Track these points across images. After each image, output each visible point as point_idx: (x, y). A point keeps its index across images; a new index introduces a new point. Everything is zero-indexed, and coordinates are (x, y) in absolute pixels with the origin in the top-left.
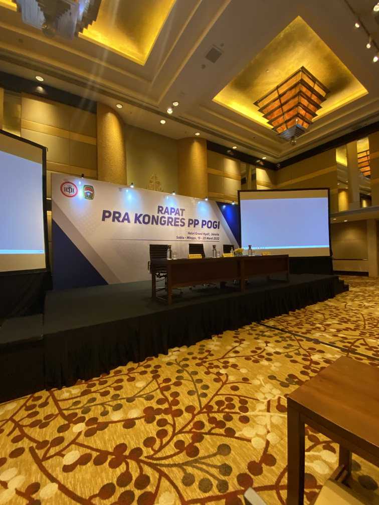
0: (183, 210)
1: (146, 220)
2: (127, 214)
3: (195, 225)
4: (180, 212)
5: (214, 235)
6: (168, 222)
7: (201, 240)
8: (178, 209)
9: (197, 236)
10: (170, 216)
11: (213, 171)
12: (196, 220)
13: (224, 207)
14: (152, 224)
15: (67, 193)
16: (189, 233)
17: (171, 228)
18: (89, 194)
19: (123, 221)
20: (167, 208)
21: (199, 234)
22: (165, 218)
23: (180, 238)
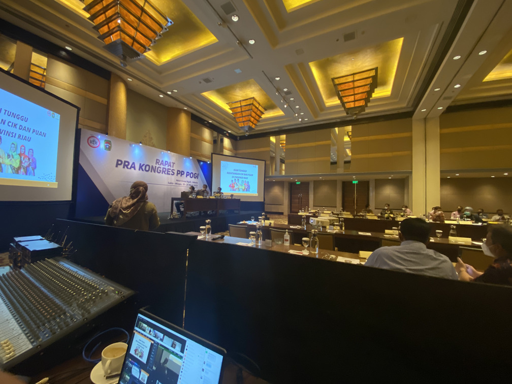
0: (174, 163)
1: (147, 169)
2: (134, 163)
3: (182, 174)
4: (172, 164)
5: (194, 183)
6: (163, 171)
7: (185, 186)
8: (170, 163)
9: (182, 183)
10: (164, 167)
11: (194, 135)
12: (182, 171)
13: (202, 163)
14: (151, 171)
15: (92, 145)
16: (177, 180)
17: (164, 176)
18: (108, 147)
19: (130, 168)
20: (162, 161)
21: (184, 181)
22: (160, 168)
23: (170, 183)
